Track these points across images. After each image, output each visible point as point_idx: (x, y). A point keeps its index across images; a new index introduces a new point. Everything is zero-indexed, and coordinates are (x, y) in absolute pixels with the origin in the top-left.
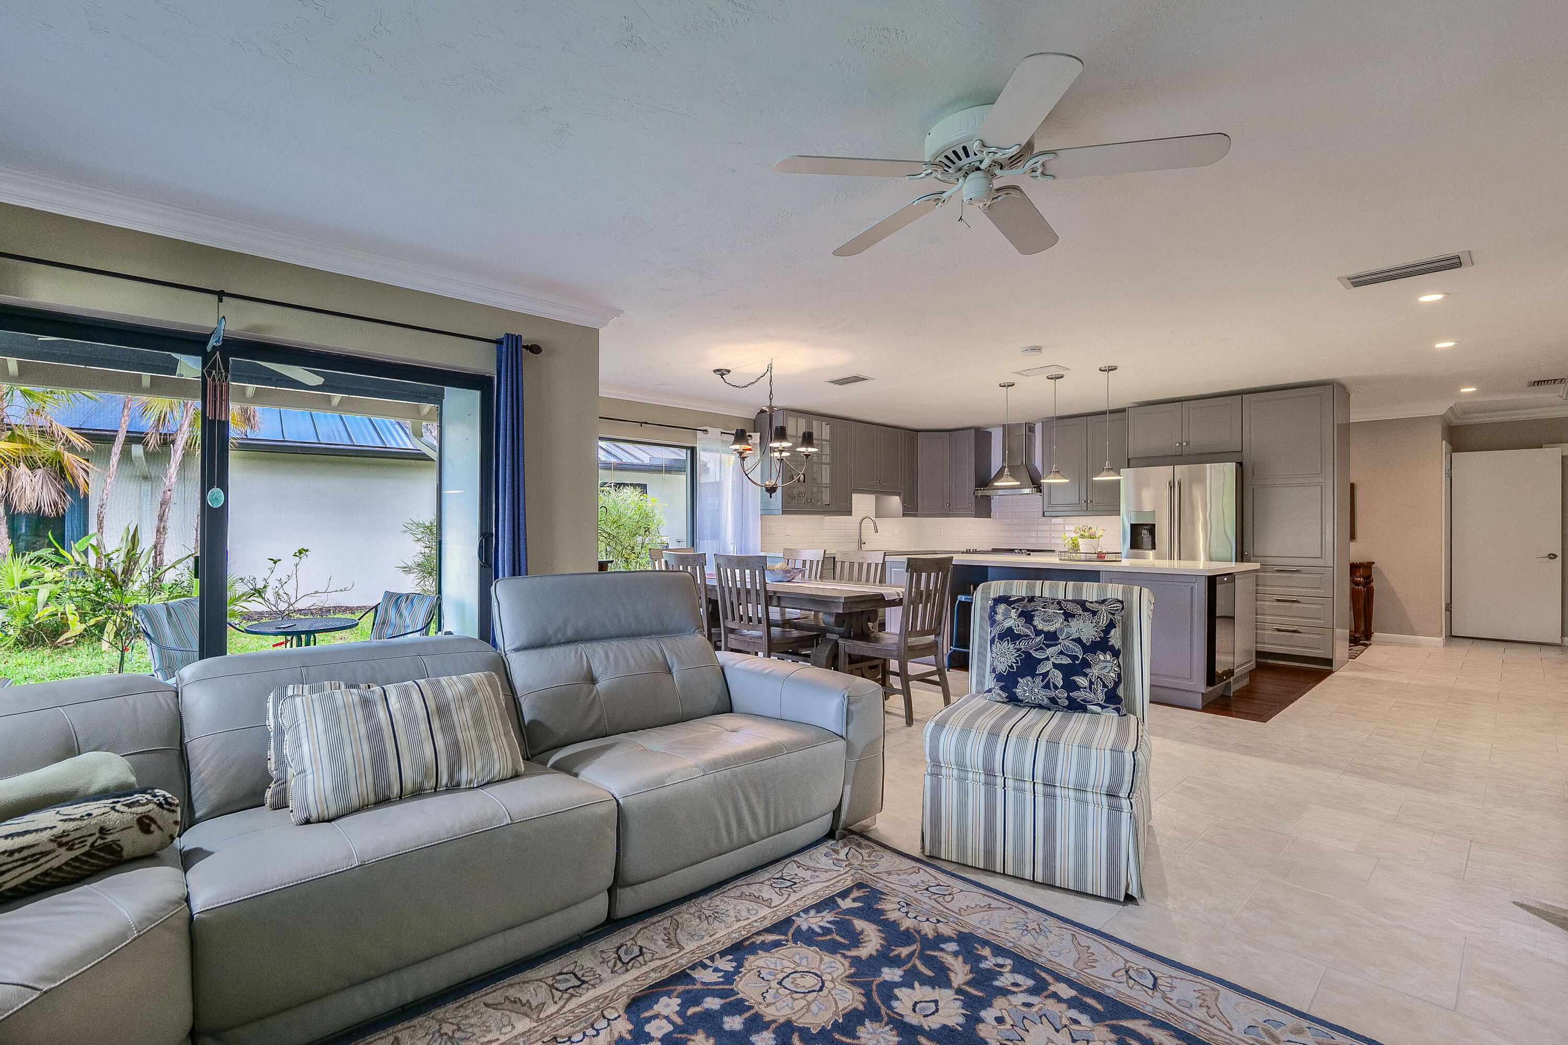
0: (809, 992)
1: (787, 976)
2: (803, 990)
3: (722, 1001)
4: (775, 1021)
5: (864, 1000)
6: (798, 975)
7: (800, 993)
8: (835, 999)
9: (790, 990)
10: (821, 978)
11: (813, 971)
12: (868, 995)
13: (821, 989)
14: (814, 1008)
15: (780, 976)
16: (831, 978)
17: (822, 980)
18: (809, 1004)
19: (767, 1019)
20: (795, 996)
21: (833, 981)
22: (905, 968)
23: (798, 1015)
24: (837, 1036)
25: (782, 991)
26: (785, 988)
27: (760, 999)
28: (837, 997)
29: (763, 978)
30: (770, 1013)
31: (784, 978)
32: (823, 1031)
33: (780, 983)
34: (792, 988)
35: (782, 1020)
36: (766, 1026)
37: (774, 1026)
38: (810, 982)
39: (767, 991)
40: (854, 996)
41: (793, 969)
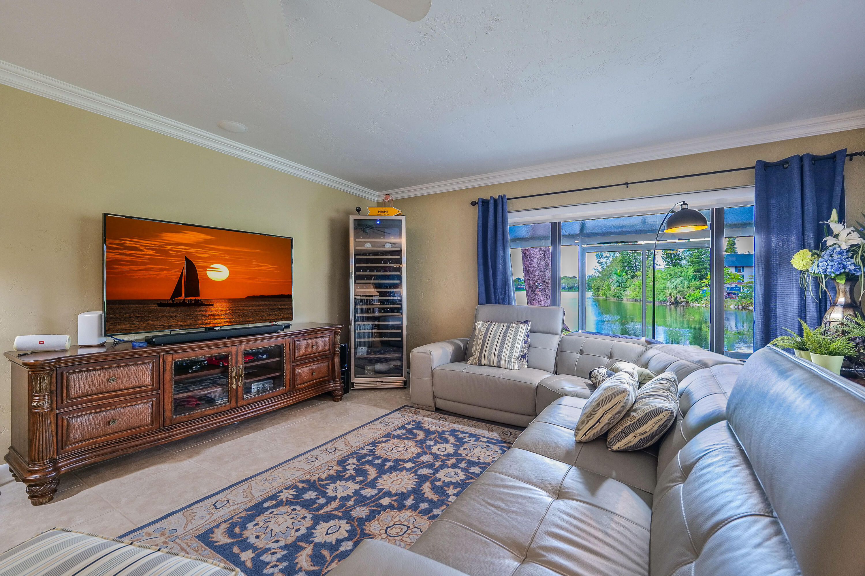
0: (393, 526)
1: (406, 532)
2: (396, 526)
3: (433, 514)
4: (406, 510)
5: (364, 527)
6: (400, 534)
7: (397, 525)
8: (380, 525)
9: (403, 525)
10: (387, 535)
11: (392, 538)
12: (362, 530)
13: (387, 528)
14: (389, 519)
15: (409, 531)
16: (382, 535)
17: (387, 534)
18: (392, 520)
19: (410, 510)
20: (399, 523)
21: (381, 535)
22: (339, 551)
23: (396, 515)
24: (378, 509)
25: (406, 523)
26: (405, 525)
27: (416, 517)
28: (379, 526)
29: (418, 528)
30: (409, 513)
31: (407, 530)
32: (384, 510)
33: (409, 527)
34: (402, 526)
35: (403, 511)
36: (410, 507)
37: (407, 508)
38: (393, 531)
39: (414, 522)
40: (370, 528)
41: (403, 537)
